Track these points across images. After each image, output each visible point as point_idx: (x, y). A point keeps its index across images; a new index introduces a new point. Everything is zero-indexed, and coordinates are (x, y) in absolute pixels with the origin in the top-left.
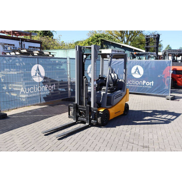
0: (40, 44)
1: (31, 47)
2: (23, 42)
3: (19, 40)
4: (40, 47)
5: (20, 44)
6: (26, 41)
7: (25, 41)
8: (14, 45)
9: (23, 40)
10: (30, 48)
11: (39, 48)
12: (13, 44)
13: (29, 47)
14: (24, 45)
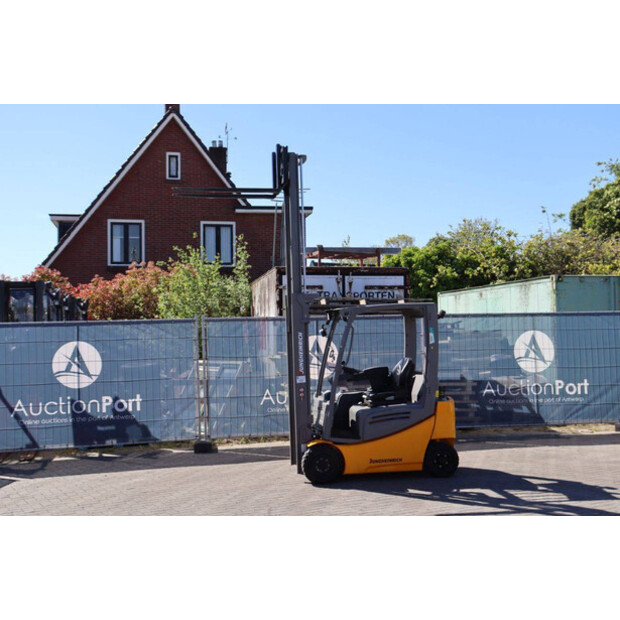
0: (402, 277)
1: (372, 287)
2: (346, 277)
3: (336, 274)
4: (403, 284)
5: (338, 283)
6: (357, 272)
7: (353, 275)
8: (321, 287)
9: (347, 271)
10: (368, 291)
11: (400, 287)
12: (319, 284)
13: (366, 288)
14: (350, 284)
